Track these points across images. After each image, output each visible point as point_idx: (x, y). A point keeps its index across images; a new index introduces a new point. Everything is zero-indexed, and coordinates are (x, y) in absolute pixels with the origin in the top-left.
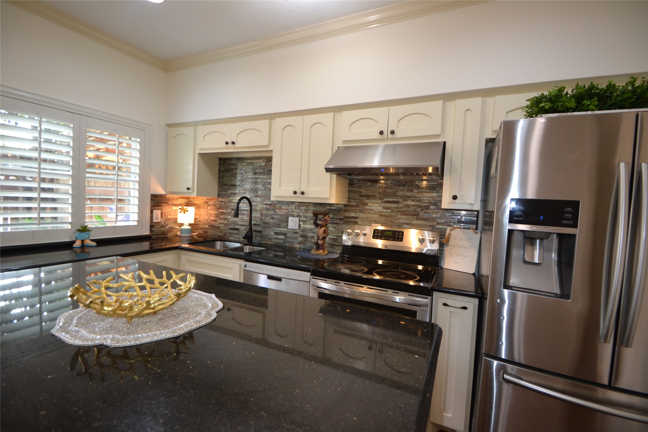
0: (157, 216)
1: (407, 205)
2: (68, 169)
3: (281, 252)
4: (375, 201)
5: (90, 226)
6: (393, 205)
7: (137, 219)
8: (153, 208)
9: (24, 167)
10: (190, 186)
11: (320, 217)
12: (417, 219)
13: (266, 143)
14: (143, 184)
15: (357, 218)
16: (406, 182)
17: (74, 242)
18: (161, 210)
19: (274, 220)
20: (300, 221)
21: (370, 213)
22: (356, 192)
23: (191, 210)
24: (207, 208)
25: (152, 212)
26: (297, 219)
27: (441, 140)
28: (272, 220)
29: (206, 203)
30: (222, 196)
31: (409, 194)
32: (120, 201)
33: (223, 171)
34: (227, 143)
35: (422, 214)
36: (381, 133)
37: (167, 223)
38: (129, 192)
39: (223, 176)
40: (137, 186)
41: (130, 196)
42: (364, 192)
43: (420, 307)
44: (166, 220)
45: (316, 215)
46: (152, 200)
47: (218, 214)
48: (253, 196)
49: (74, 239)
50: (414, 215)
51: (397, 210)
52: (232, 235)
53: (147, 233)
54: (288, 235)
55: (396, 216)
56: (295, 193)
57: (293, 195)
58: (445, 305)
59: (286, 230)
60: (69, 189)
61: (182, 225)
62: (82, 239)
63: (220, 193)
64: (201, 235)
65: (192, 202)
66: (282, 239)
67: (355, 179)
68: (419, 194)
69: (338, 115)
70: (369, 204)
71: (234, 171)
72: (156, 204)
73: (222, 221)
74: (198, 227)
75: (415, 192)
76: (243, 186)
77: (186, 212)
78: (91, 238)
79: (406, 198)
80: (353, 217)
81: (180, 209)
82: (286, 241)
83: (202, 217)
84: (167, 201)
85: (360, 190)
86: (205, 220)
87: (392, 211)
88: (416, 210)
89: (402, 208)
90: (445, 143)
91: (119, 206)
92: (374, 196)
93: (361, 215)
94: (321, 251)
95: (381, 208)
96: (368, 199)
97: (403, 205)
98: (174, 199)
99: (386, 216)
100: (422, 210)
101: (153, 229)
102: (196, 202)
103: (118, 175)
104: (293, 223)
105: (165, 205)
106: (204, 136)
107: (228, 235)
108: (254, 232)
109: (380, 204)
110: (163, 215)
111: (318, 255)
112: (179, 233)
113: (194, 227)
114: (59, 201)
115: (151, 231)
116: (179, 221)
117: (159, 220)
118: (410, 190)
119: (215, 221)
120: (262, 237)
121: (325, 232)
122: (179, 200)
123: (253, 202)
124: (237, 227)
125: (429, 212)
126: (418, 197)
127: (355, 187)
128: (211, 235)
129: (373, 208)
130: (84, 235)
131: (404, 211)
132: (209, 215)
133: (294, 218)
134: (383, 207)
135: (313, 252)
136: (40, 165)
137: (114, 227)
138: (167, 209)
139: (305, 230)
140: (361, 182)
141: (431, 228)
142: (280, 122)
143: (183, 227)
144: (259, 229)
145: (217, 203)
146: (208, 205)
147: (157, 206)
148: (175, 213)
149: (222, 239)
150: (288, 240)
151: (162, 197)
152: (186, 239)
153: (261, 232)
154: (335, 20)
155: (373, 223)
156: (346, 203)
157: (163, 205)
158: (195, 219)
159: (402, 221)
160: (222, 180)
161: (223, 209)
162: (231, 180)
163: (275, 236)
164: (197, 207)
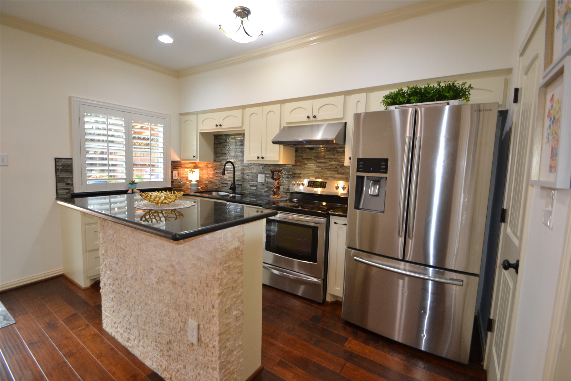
0: (175, 175)
1: (331, 164)
2: (123, 146)
3: (254, 198)
4: (311, 162)
5: (137, 181)
6: (323, 165)
7: (163, 177)
8: (173, 170)
9: (99, 146)
10: (195, 155)
11: (276, 173)
12: (337, 174)
13: (240, 125)
14: (166, 154)
15: (300, 174)
16: (331, 149)
17: (128, 190)
18: (178, 171)
19: (250, 177)
20: (265, 177)
21: (309, 170)
22: (299, 156)
23: (197, 171)
24: (207, 170)
25: (172, 172)
26: (264, 175)
27: (344, 121)
28: (248, 177)
29: (207, 166)
30: (216, 161)
31: (332, 157)
32: (152, 165)
33: (217, 144)
34: (217, 126)
35: (340, 170)
36: (308, 117)
37: (182, 180)
38: (158, 160)
39: (217, 147)
40: (162, 156)
41: (158, 162)
42: (305, 156)
43: (320, 224)
44: (181, 178)
45: (273, 172)
46: (172, 164)
47: (214, 173)
48: (235, 161)
49: (128, 189)
50: (336, 171)
51: (325, 168)
52: (223, 188)
53: (169, 186)
54: (258, 187)
55: (324, 172)
56: (258, 158)
57: (257, 159)
58: (335, 223)
59: (257, 183)
60: (123, 159)
61: (191, 181)
62: (132, 189)
63: (215, 159)
64: (204, 188)
65: (198, 166)
66: (254, 189)
67: (299, 147)
68: (339, 157)
69: (283, 105)
70: (308, 164)
71: (224, 144)
72: (174, 167)
73: (217, 179)
74: (202, 183)
75: (336, 155)
76: (229, 154)
77: (193, 172)
78: (137, 188)
79: (331, 160)
80: (298, 174)
81: (189, 170)
82: (257, 191)
83: (204, 176)
84: (181, 165)
85: (303, 155)
86: (207, 178)
87: (322, 169)
88: (337, 167)
89: (328, 166)
90: (346, 123)
91: (152, 168)
92: (311, 159)
93: (303, 172)
94: (276, 196)
95: (315, 167)
96: (307, 161)
97: (329, 164)
98: (185, 164)
99: (318, 172)
100: (340, 167)
101: (173, 184)
102: (200, 165)
103: (151, 149)
104: (261, 178)
105: (180, 168)
106: (203, 121)
107: (220, 188)
108: (236, 185)
109: (314, 164)
110: (179, 174)
111: (273, 198)
112: (189, 187)
113: (199, 183)
114: (119, 166)
115: (172, 185)
116: (189, 179)
117: (177, 178)
118: (333, 154)
119: (213, 178)
120: (242, 189)
121: (278, 183)
122: (189, 164)
123: (236, 165)
124: (226, 182)
125: (344, 169)
126: (338, 159)
127: (299, 153)
128: (210, 188)
129: (310, 167)
130: (133, 186)
131: (330, 169)
132: (208, 174)
133: (262, 175)
134: (316, 166)
135: (271, 196)
136: (108, 145)
137: (150, 182)
138: (181, 171)
139: (268, 183)
140: (303, 149)
141: (346, 179)
142: (248, 111)
143: (192, 183)
144: (240, 183)
145: (214, 166)
146: (208, 168)
147: (175, 168)
148: (186, 173)
149: (217, 191)
150: (258, 190)
151: (178, 163)
152: (194, 190)
153: (241, 185)
154: (278, 43)
155: (310, 177)
156: (294, 164)
157: (179, 167)
158: (200, 177)
159: (328, 175)
160: (216, 150)
161: (217, 170)
162: (222, 150)
163: (250, 188)
164: (201, 169)
